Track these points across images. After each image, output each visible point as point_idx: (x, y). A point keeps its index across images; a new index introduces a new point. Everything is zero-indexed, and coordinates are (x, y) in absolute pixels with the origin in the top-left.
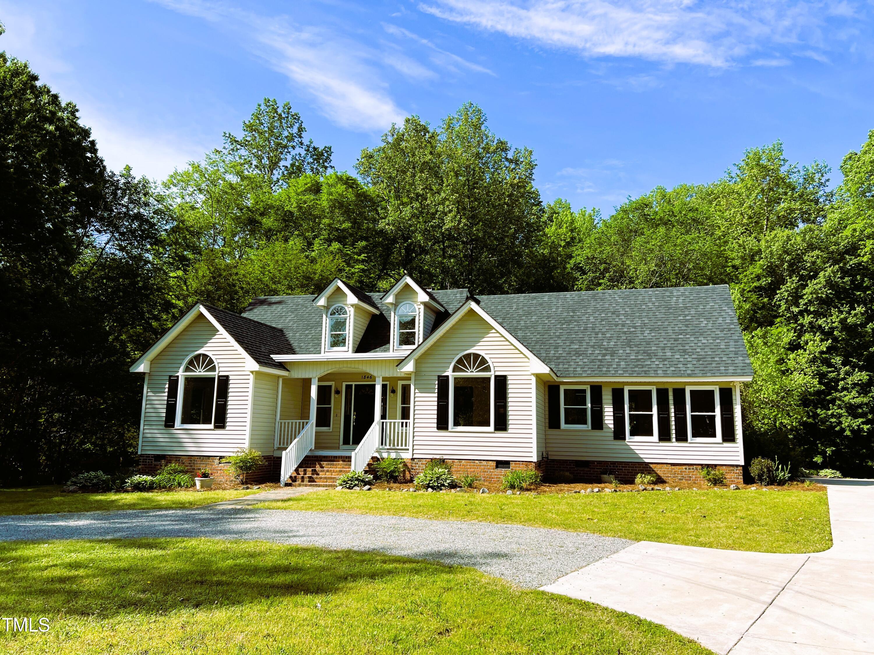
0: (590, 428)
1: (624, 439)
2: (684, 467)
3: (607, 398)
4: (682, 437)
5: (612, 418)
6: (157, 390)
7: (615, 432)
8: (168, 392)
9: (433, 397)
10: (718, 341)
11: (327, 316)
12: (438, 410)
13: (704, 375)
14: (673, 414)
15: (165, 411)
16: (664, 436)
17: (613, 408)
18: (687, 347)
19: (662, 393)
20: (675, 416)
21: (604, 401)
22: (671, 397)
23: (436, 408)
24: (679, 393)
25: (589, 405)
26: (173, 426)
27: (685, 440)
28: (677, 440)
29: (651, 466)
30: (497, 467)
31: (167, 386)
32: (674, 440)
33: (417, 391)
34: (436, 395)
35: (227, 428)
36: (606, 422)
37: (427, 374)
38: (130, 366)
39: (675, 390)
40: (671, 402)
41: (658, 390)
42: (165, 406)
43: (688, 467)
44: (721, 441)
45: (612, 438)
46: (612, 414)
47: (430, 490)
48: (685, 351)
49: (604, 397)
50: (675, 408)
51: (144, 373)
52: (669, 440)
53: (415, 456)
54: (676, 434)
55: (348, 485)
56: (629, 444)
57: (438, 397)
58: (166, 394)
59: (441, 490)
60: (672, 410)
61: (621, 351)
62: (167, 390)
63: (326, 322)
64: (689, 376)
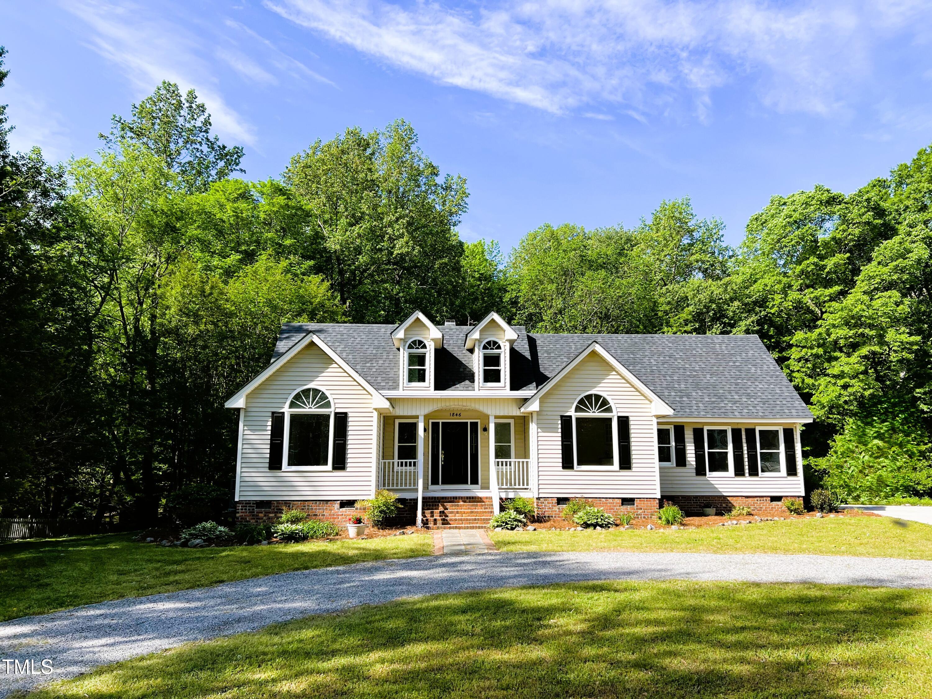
0: (675, 465)
1: (705, 475)
2: (756, 499)
3: (689, 436)
4: (754, 472)
5: (694, 455)
6: (255, 427)
7: (697, 469)
8: (272, 430)
9: (556, 437)
10: (772, 386)
11: (404, 349)
12: (562, 449)
13: (774, 417)
14: (745, 452)
15: (268, 451)
16: (739, 472)
17: (695, 446)
18: (749, 392)
19: (736, 433)
20: (748, 454)
21: (686, 440)
22: (744, 437)
23: (560, 447)
24: (751, 432)
25: (673, 444)
26: (280, 468)
27: (757, 475)
28: (750, 475)
29: (728, 498)
30: (622, 505)
31: (270, 423)
32: (747, 475)
33: (539, 430)
34: (560, 435)
35: (348, 469)
36: (689, 459)
37: (549, 413)
38: (225, 402)
39: (747, 430)
40: (744, 440)
41: (733, 430)
42: (269, 446)
43: (758, 499)
44: (785, 475)
45: (694, 474)
46: (694, 452)
47: (598, 527)
48: (748, 395)
49: (686, 436)
50: (747, 446)
51: (238, 410)
52: (743, 475)
53: (541, 496)
54: (749, 469)
55: (509, 526)
56: (709, 479)
57: (562, 437)
58: (269, 432)
59: (609, 527)
60: (745, 448)
61: (694, 394)
62: (269, 428)
63: (403, 357)
64: (762, 417)
